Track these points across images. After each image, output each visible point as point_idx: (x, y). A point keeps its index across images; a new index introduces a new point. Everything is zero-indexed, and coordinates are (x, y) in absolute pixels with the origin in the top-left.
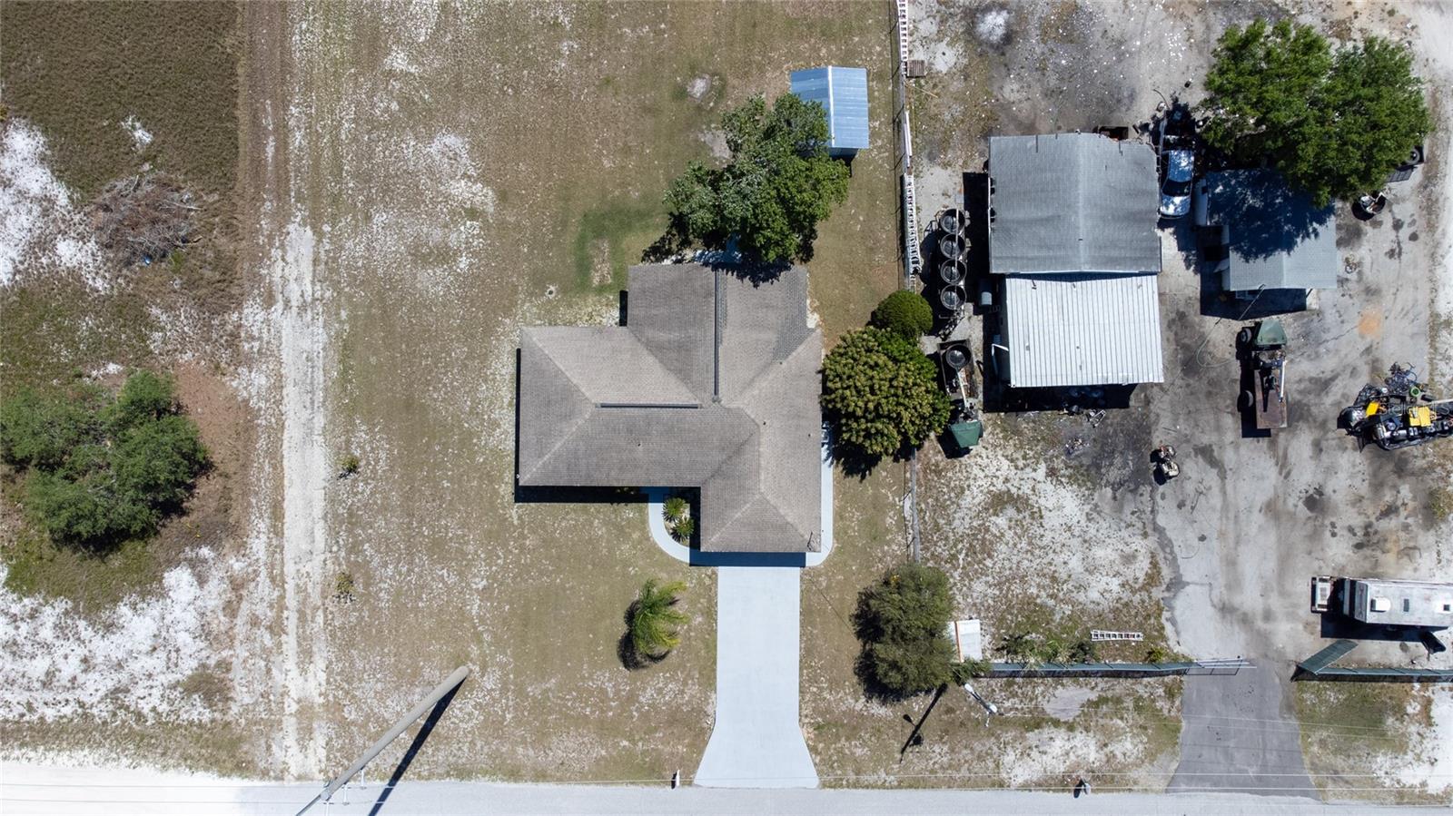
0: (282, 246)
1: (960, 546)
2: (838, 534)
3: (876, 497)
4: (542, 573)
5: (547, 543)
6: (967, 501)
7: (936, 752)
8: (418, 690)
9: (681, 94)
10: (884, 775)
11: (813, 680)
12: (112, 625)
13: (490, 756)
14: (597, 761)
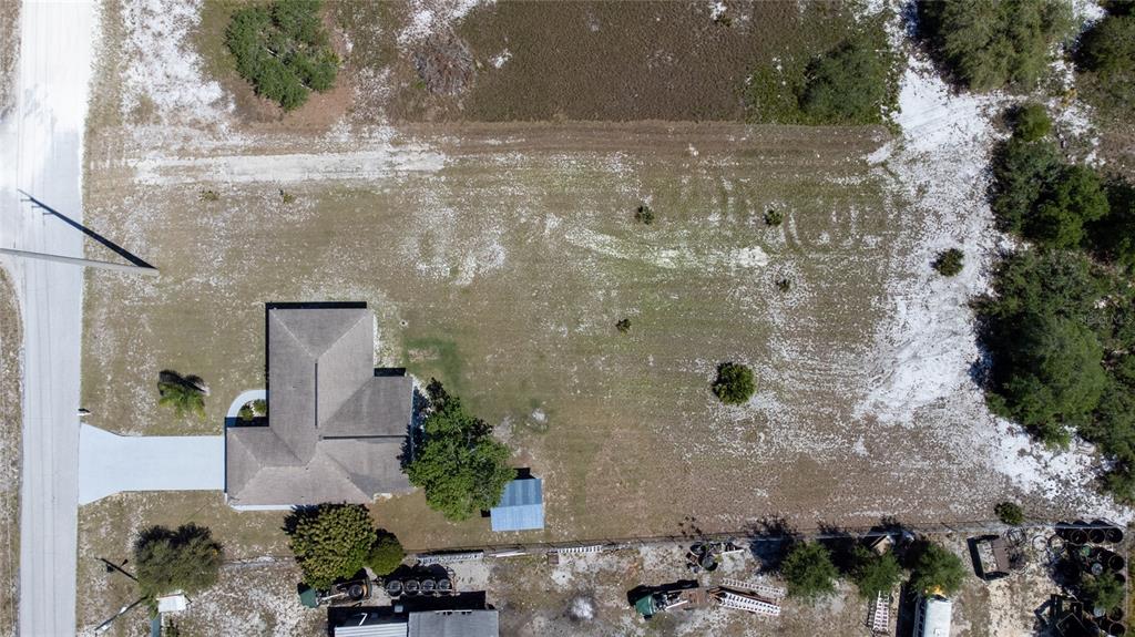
0: (431, 150)
1: (240, 594)
2: (245, 513)
3: (271, 538)
4: (220, 321)
5: (240, 324)
6: (270, 598)
7: (101, 582)
8: (144, 243)
9: (535, 404)
10: (86, 547)
11: (150, 500)
12: (184, 50)
13: (100, 290)
14: (97, 360)
